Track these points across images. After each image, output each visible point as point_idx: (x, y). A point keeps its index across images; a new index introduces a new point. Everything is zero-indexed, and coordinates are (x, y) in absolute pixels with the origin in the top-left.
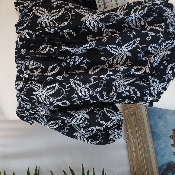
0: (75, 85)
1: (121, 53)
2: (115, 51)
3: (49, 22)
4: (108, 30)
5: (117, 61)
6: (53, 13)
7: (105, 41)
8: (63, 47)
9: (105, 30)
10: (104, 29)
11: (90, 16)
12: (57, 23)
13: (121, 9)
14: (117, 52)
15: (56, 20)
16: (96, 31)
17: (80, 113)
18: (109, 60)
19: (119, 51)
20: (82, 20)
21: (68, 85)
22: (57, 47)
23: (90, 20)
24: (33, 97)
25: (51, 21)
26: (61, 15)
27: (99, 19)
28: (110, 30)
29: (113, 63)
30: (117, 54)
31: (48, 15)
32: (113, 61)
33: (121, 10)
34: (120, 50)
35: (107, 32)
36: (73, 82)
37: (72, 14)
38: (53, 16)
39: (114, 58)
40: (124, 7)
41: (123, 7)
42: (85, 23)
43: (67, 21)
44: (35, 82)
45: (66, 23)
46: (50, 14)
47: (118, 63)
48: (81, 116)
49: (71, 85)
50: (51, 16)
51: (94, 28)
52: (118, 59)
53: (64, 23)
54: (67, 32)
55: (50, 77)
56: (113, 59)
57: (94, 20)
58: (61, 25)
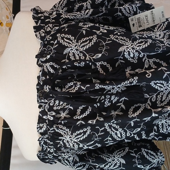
0: (111, 129)
1: (167, 89)
2: (160, 87)
3: (79, 53)
4: (150, 60)
5: (162, 98)
6: (83, 42)
7: (150, 77)
8: (97, 85)
9: (147, 61)
10: (146, 59)
11: (129, 46)
12: (89, 55)
13: (159, 27)
14: (162, 88)
15: (86, 50)
16: (135, 61)
17: (115, 157)
18: (152, 97)
19: (165, 87)
20: (119, 51)
21: (102, 129)
22: (89, 86)
23: (130, 51)
24: (58, 141)
25: (81, 52)
26: (93, 44)
27: (141, 49)
28: (152, 60)
29: (156, 100)
30: (162, 89)
31: (76, 45)
32: (157, 97)
33: (160, 29)
34: (166, 85)
35: (149, 62)
36: (109, 125)
37: (106, 42)
38: (84, 46)
39: (159, 94)
40: (164, 25)
41: (162, 25)
42: (124, 55)
43: (100, 52)
44: (62, 126)
45: (100, 55)
46: (79, 44)
47: (163, 100)
48: (116, 161)
49: (105, 128)
50: (81, 46)
51: (134, 59)
52: (162, 96)
53: (98, 54)
54: (100, 65)
55: (80, 121)
56: (157, 96)
57: (135, 51)
58: (94, 58)
